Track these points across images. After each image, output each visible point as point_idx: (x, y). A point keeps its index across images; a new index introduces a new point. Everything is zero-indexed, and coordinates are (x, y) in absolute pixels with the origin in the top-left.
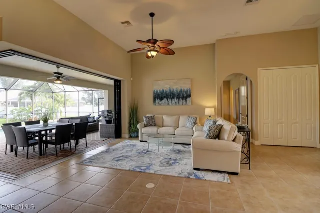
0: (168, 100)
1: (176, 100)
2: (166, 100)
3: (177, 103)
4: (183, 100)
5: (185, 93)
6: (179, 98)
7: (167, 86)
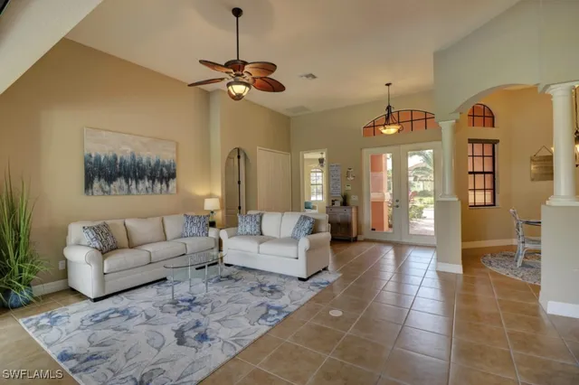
0: (127, 182)
1: (147, 183)
2: (123, 181)
3: (150, 190)
4: (161, 183)
5: (164, 169)
6: (152, 178)
7: (124, 148)
